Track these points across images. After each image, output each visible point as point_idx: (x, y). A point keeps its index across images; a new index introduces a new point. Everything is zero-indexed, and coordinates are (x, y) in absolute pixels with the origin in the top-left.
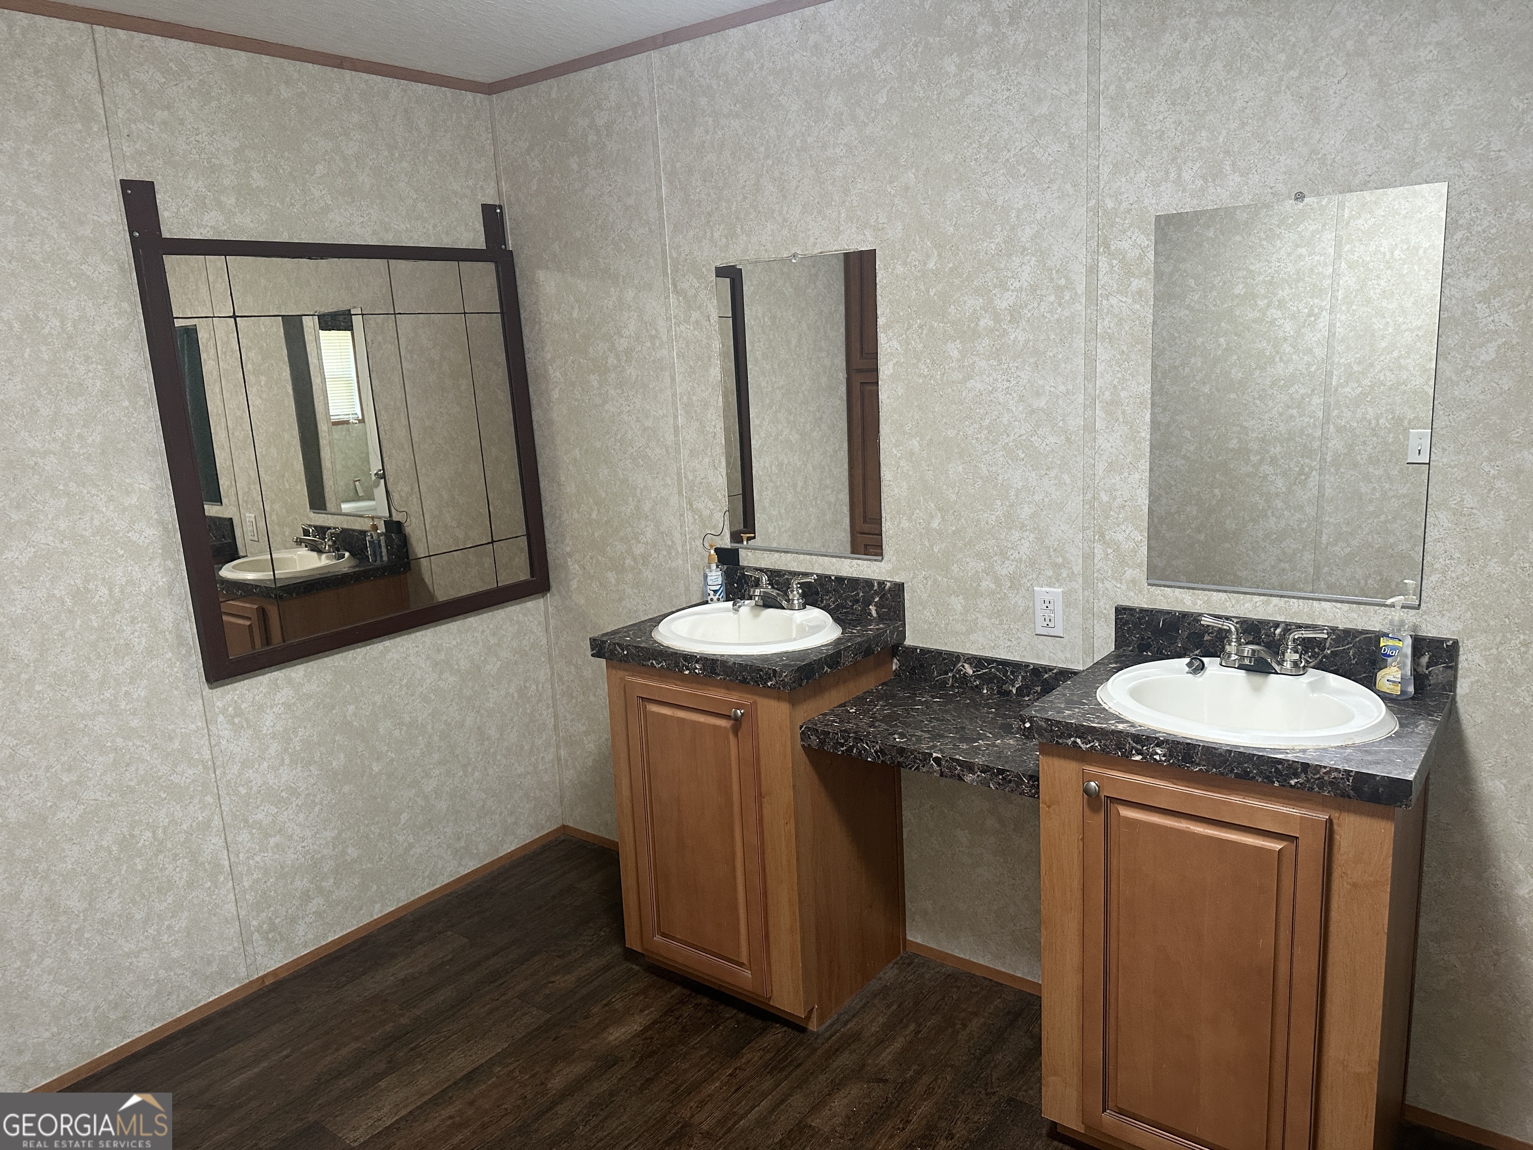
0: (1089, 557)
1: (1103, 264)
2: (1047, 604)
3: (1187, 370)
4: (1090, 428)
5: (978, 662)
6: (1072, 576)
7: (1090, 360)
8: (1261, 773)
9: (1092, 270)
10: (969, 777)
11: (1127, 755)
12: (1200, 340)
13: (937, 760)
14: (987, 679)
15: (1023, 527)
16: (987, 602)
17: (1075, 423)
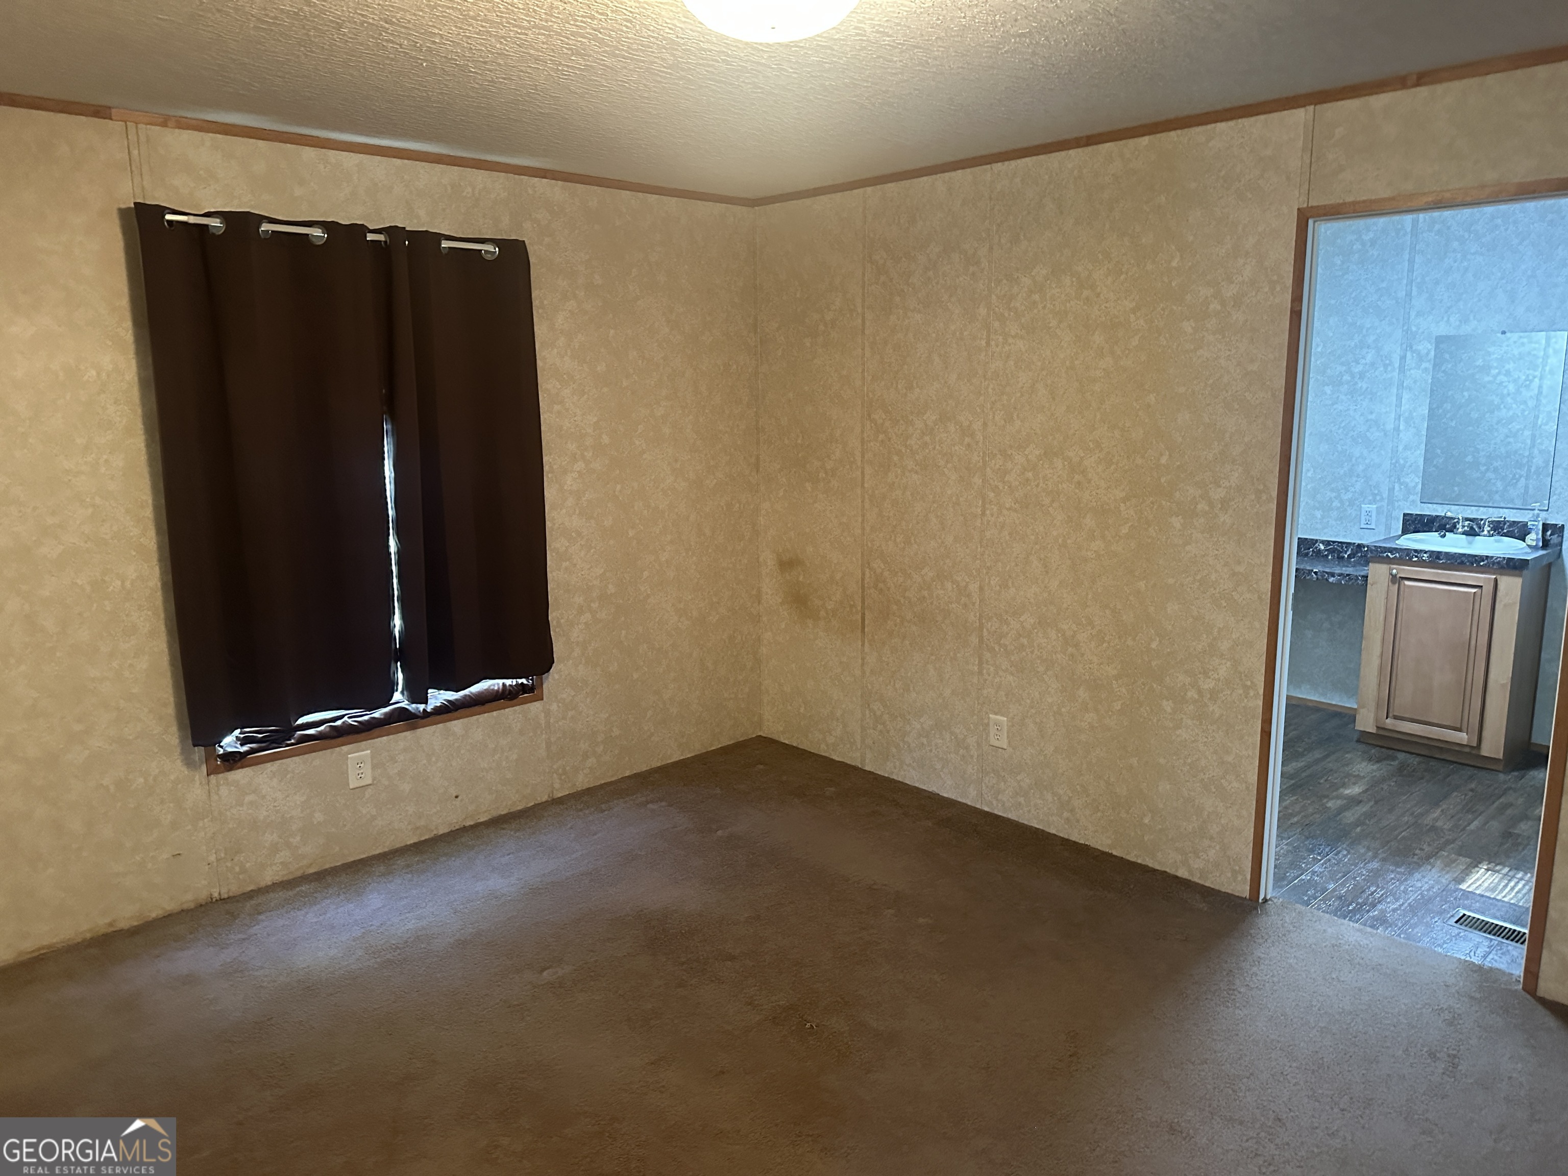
0: (1391, 490)
1: (1409, 354)
2: (1368, 513)
3: (1441, 411)
4: (1397, 429)
5: (1327, 543)
6: (1382, 499)
7: (1399, 398)
8: (1468, 561)
9: (1403, 358)
10: (1331, 580)
11: (1411, 558)
12: (1450, 393)
13: (1316, 573)
14: (1331, 551)
15: (1358, 476)
16: (1335, 513)
17: (1390, 426)
